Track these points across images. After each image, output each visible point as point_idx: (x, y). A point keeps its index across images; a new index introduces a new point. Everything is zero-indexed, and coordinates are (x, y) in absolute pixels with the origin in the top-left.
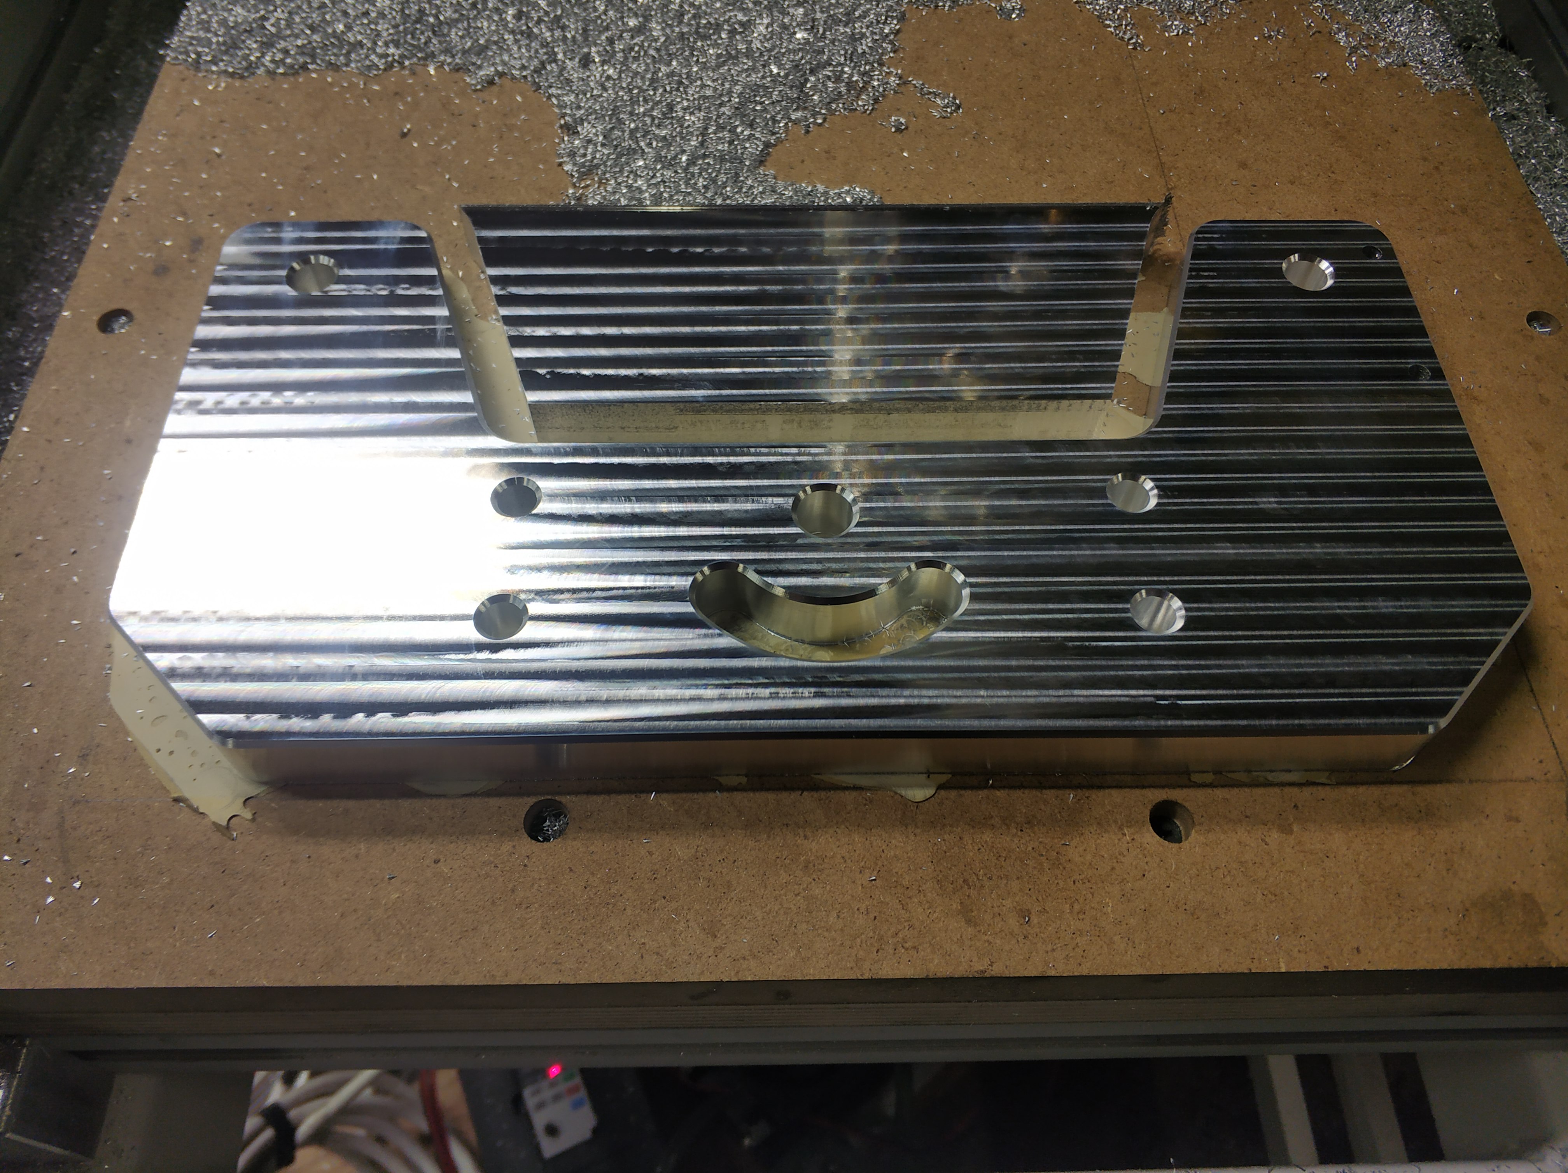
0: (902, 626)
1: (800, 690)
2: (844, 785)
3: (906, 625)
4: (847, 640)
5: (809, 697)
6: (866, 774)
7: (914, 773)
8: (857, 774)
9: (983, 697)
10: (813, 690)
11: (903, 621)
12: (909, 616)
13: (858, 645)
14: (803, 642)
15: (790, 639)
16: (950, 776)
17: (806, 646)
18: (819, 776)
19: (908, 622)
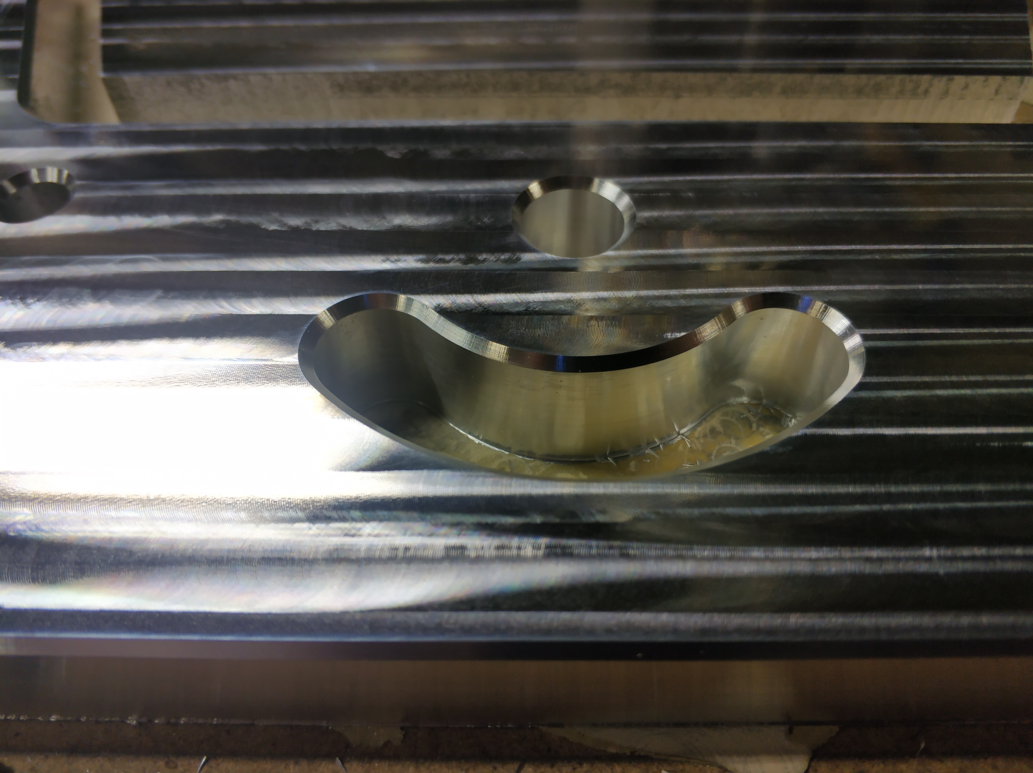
0: (713, 431)
1: (515, 541)
2: (613, 750)
3: (720, 428)
4: (612, 453)
5: (535, 559)
6: (658, 725)
7: (761, 724)
8: (639, 725)
9: (929, 559)
10: (544, 541)
11: (715, 421)
12: (726, 414)
13: (633, 464)
14: (530, 455)
15: (508, 449)
16: (836, 729)
17: (538, 462)
18: (557, 732)
19: (725, 424)
